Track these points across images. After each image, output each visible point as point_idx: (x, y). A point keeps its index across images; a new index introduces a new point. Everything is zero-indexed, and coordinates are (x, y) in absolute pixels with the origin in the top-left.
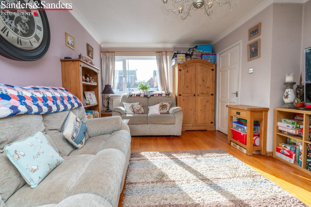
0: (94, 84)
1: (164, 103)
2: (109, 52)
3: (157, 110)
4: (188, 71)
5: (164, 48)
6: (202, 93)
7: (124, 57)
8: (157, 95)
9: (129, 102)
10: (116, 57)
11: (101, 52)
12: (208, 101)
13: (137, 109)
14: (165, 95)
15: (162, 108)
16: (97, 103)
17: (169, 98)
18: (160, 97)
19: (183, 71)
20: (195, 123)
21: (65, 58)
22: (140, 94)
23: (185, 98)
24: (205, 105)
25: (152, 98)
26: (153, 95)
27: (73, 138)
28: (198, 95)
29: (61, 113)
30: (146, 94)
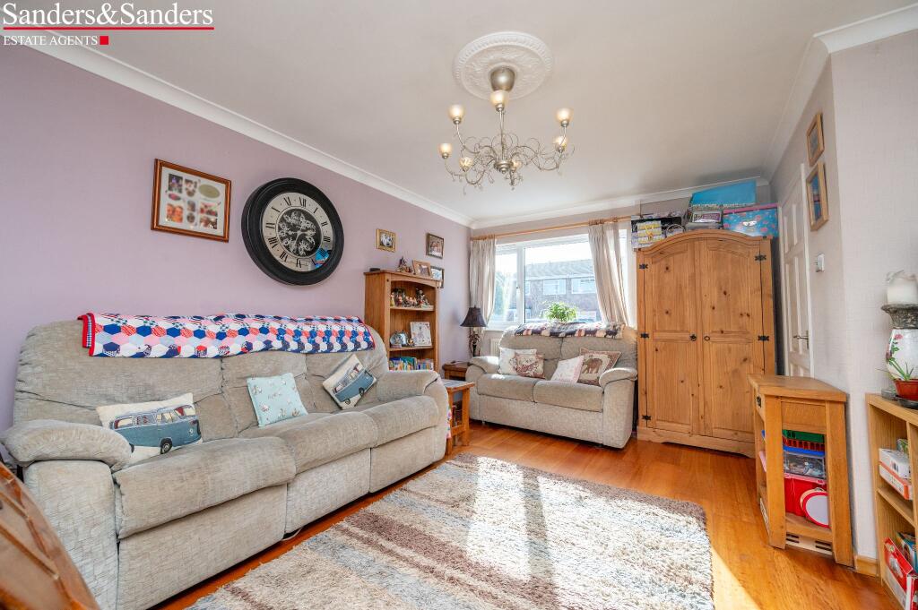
0: (425, 307)
1: (596, 356)
2: (484, 238)
3: (571, 371)
4: (667, 268)
5: (612, 211)
6: (722, 332)
7: (519, 244)
8: (583, 334)
9: (514, 347)
10: (497, 246)
11: (471, 239)
12: (745, 360)
13: (525, 363)
14: (603, 334)
15: (588, 369)
16: (431, 344)
17: (615, 342)
18: (590, 339)
19: (652, 269)
20: (699, 425)
21: (372, 270)
22: (542, 329)
23: (660, 345)
24: (735, 372)
25: (569, 339)
26: (572, 334)
27: (335, 391)
28: (707, 338)
29: (334, 355)
30: (556, 330)
